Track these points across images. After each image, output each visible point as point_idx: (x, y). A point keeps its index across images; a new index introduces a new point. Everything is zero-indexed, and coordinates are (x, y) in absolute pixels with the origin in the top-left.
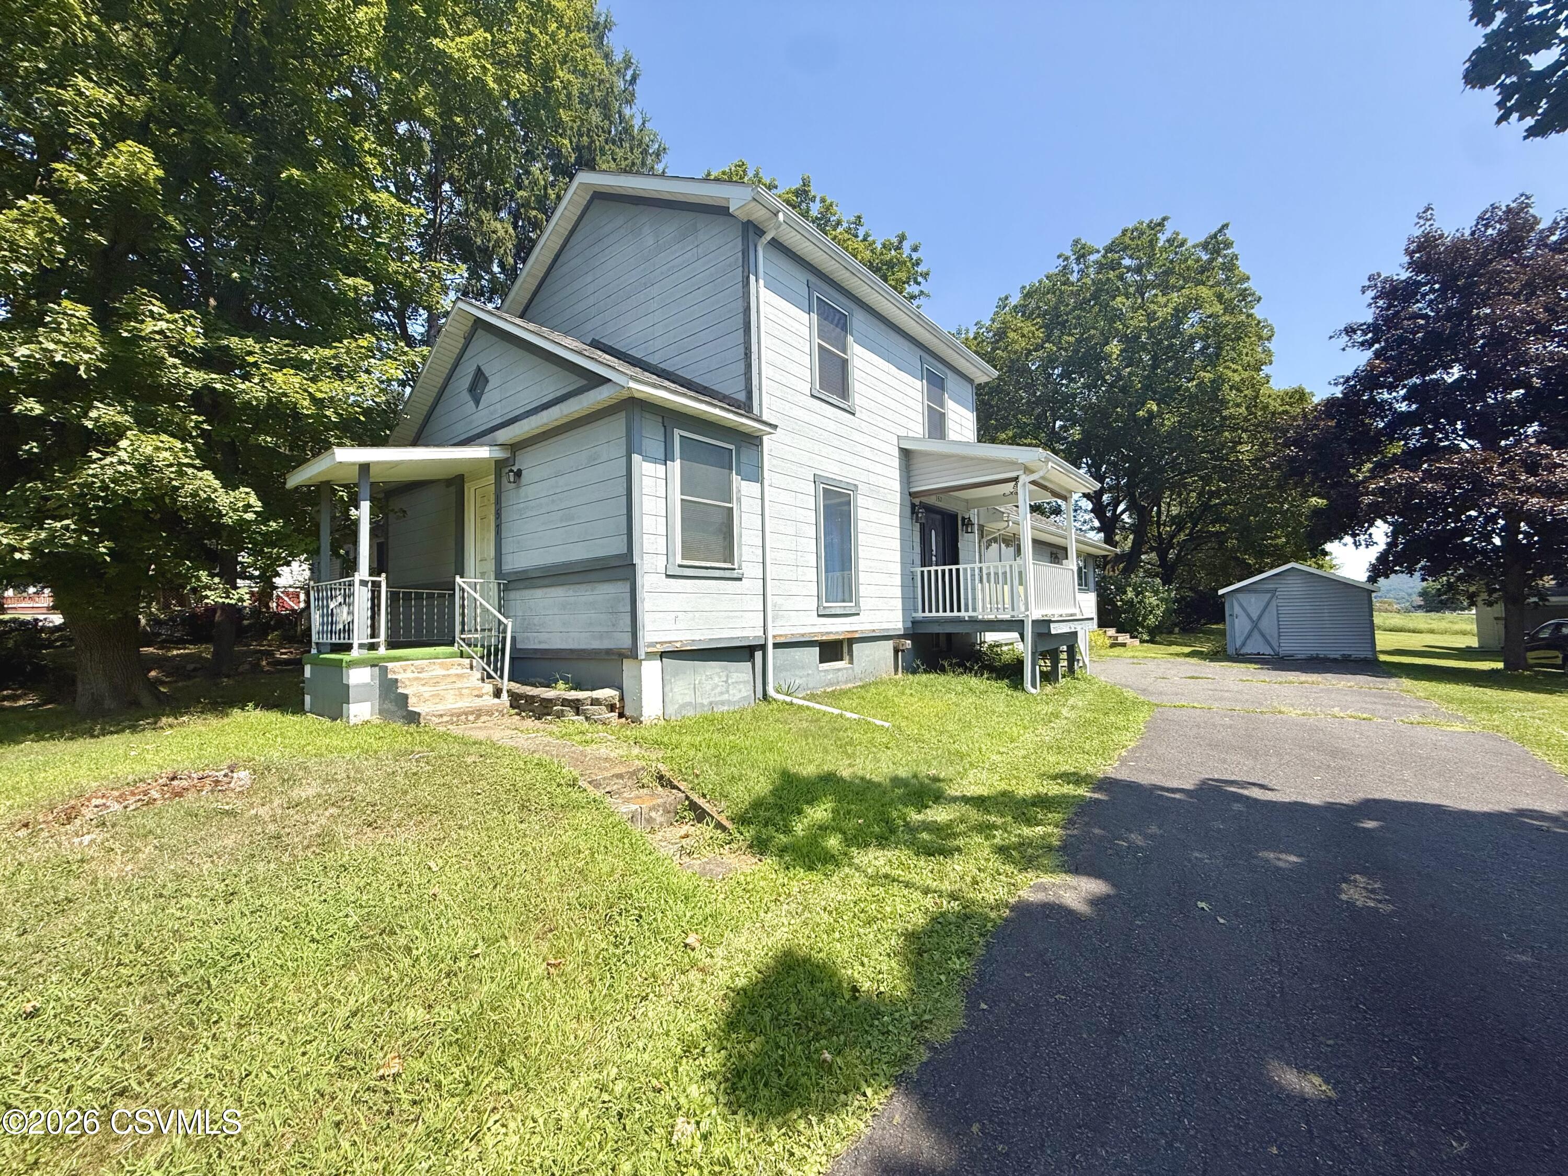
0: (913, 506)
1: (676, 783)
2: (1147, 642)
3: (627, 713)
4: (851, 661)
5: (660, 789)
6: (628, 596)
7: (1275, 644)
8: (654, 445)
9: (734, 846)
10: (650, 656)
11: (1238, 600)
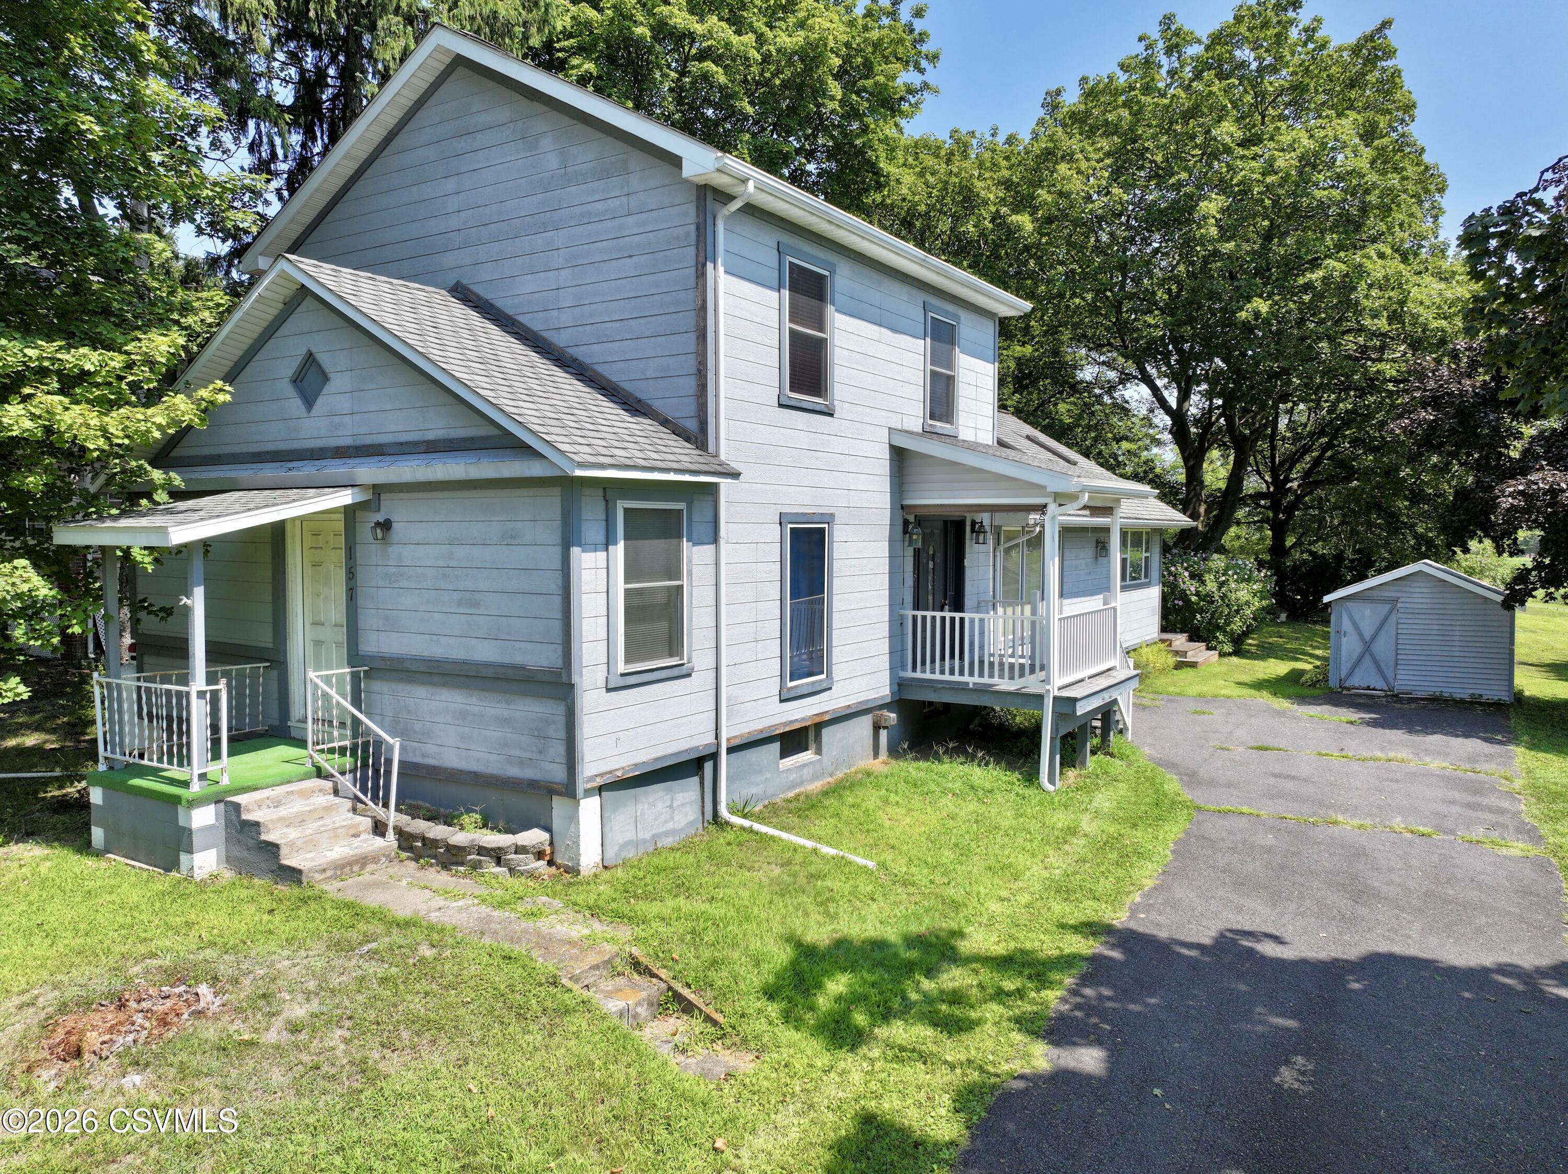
0: (906, 523)
1: (656, 971)
2: (1230, 654)
3: (559, 861)
4: (819, 751)
5: (636, 976)
6: (561, 720)
7: (1390, 674)
8: (593, 530)
9: (728, 1042)
10: (588, 793)
11: (1348, 610)
